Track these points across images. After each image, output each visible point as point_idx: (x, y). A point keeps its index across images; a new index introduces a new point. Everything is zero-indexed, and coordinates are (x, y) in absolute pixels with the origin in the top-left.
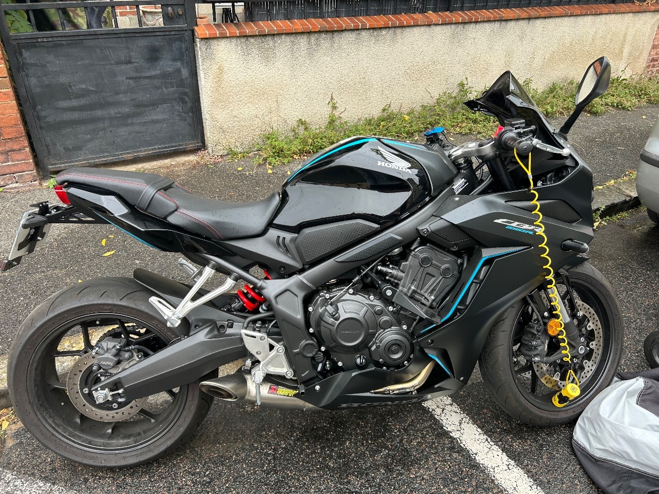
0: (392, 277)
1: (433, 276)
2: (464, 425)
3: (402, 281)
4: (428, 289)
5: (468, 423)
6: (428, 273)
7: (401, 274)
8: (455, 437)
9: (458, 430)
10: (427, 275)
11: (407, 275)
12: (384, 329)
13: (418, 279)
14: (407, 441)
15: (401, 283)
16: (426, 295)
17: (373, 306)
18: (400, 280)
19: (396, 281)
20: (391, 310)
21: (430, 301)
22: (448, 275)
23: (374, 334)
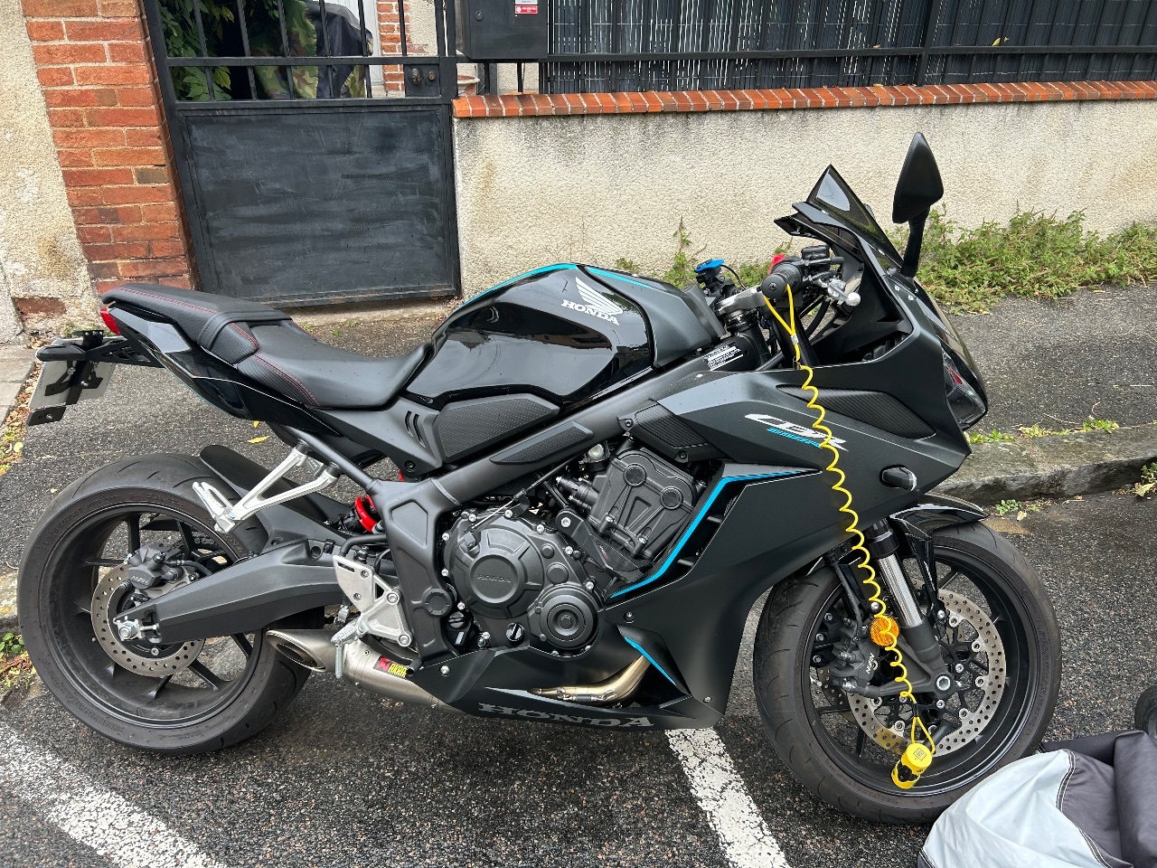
0: (577, 497)
1: (649, 505)
2: (729, 793)
3: (595, 506)
4: (637, 525)
5: (737, 791)
6: (637, 498)
7: (593, 494)
8: (704, 809)
9: (714, 799)
10: (638, 501)
11: (603, 498)
12: (555, 584)
13: (620, 506)
14: (617, 800)
15: (594, 509)
16: (633, 534)
17: (540, 543)
18: (591, 504)
19: (585, 505)
20: (569, 553)
21: (638, 546)
22: (671, 504)
23: (538, 590)
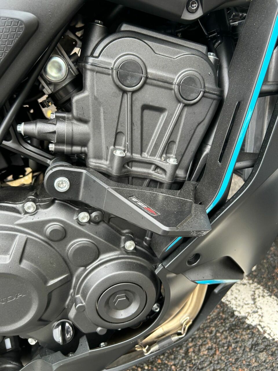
0: (60, 141)
1: (161, 110)
3: (91, 144)
4: (157, 146)
5: (263, 296)
6: (145, 107)
7: (80, 129)
8: (253, 324)
9: (255, 312)
10: (146, 112)
11: (97, 127)
12: (86, 266)
13: (126, 128)
16: (156, 160)
17: (38, 227)
20: (86, 220)
